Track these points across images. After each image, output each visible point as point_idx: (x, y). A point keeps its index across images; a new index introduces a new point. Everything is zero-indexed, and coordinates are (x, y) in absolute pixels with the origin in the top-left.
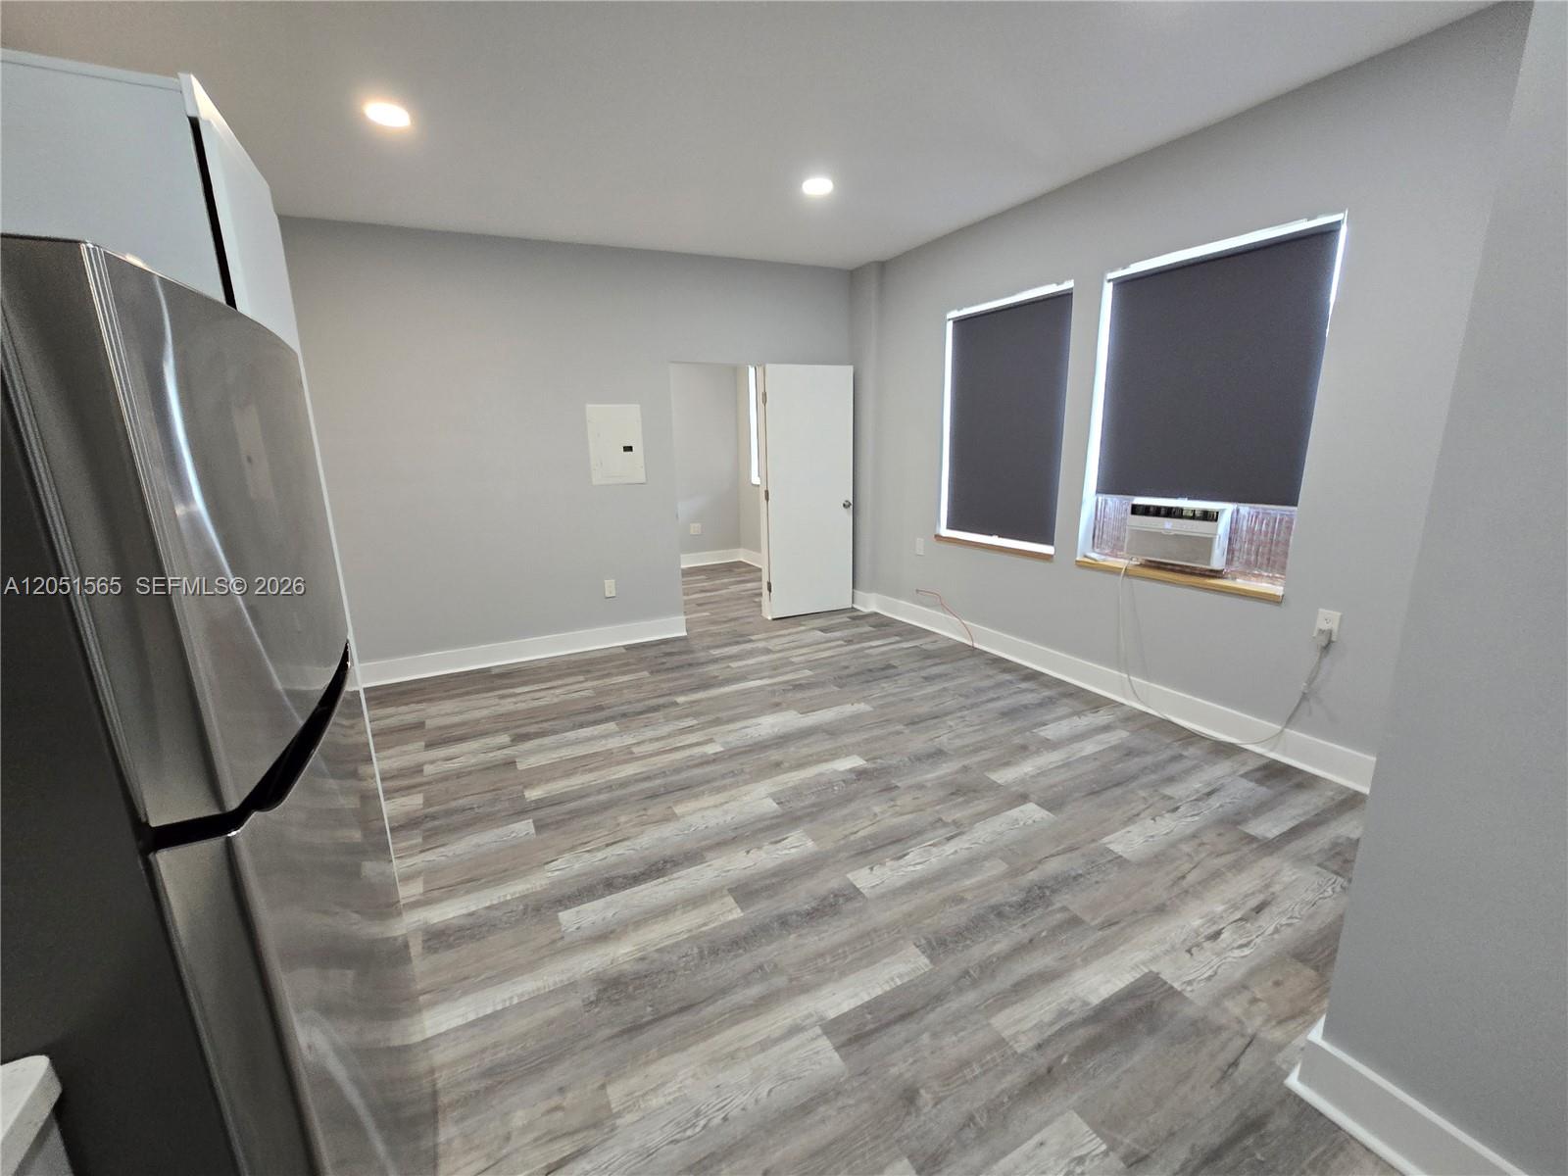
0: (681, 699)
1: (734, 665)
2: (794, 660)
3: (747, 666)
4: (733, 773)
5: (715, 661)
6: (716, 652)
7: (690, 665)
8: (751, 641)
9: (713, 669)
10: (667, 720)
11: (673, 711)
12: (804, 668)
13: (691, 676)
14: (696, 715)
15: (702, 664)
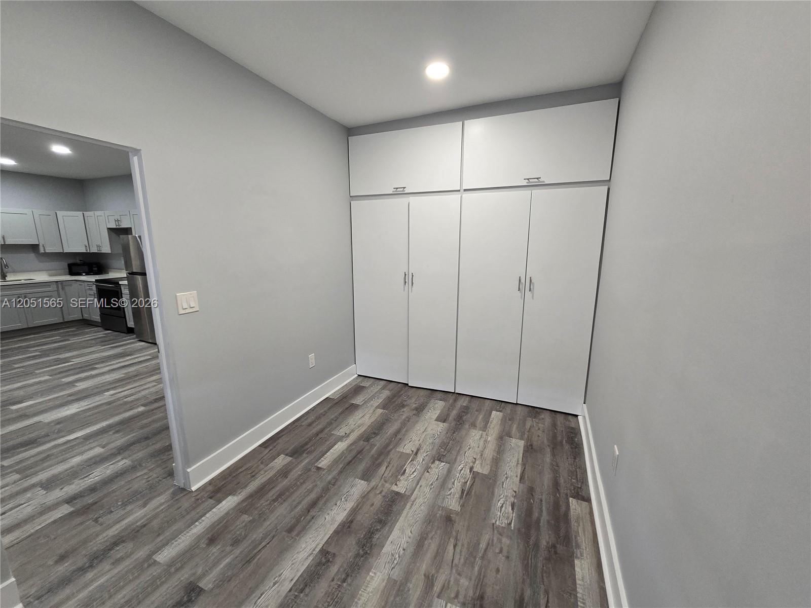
0: (141, 409)
1: (98, 450)
2: (16, 477)
3: (82, 453)
4: (97, 388)
5: (121, 451)
6: (122, 463)
7: (147, 438)
8: (69, 501)
9: (120, 440)
10: (145, 397)
11: (143, 402)
12: (10, 467)
13: (142, 427)
14: (126, 403)
15: (133, 443)
